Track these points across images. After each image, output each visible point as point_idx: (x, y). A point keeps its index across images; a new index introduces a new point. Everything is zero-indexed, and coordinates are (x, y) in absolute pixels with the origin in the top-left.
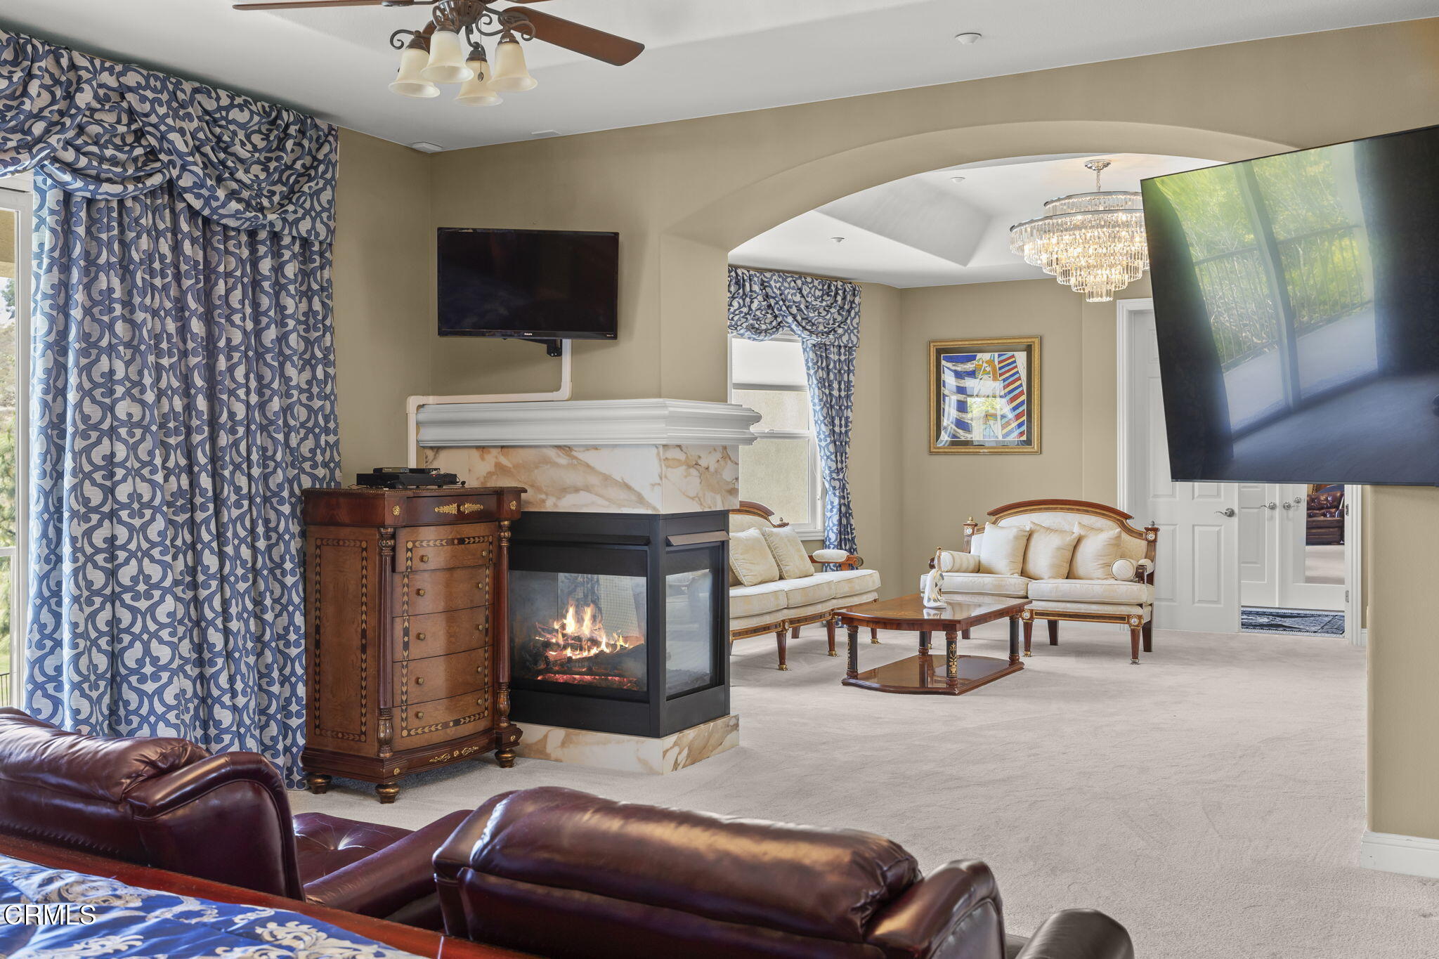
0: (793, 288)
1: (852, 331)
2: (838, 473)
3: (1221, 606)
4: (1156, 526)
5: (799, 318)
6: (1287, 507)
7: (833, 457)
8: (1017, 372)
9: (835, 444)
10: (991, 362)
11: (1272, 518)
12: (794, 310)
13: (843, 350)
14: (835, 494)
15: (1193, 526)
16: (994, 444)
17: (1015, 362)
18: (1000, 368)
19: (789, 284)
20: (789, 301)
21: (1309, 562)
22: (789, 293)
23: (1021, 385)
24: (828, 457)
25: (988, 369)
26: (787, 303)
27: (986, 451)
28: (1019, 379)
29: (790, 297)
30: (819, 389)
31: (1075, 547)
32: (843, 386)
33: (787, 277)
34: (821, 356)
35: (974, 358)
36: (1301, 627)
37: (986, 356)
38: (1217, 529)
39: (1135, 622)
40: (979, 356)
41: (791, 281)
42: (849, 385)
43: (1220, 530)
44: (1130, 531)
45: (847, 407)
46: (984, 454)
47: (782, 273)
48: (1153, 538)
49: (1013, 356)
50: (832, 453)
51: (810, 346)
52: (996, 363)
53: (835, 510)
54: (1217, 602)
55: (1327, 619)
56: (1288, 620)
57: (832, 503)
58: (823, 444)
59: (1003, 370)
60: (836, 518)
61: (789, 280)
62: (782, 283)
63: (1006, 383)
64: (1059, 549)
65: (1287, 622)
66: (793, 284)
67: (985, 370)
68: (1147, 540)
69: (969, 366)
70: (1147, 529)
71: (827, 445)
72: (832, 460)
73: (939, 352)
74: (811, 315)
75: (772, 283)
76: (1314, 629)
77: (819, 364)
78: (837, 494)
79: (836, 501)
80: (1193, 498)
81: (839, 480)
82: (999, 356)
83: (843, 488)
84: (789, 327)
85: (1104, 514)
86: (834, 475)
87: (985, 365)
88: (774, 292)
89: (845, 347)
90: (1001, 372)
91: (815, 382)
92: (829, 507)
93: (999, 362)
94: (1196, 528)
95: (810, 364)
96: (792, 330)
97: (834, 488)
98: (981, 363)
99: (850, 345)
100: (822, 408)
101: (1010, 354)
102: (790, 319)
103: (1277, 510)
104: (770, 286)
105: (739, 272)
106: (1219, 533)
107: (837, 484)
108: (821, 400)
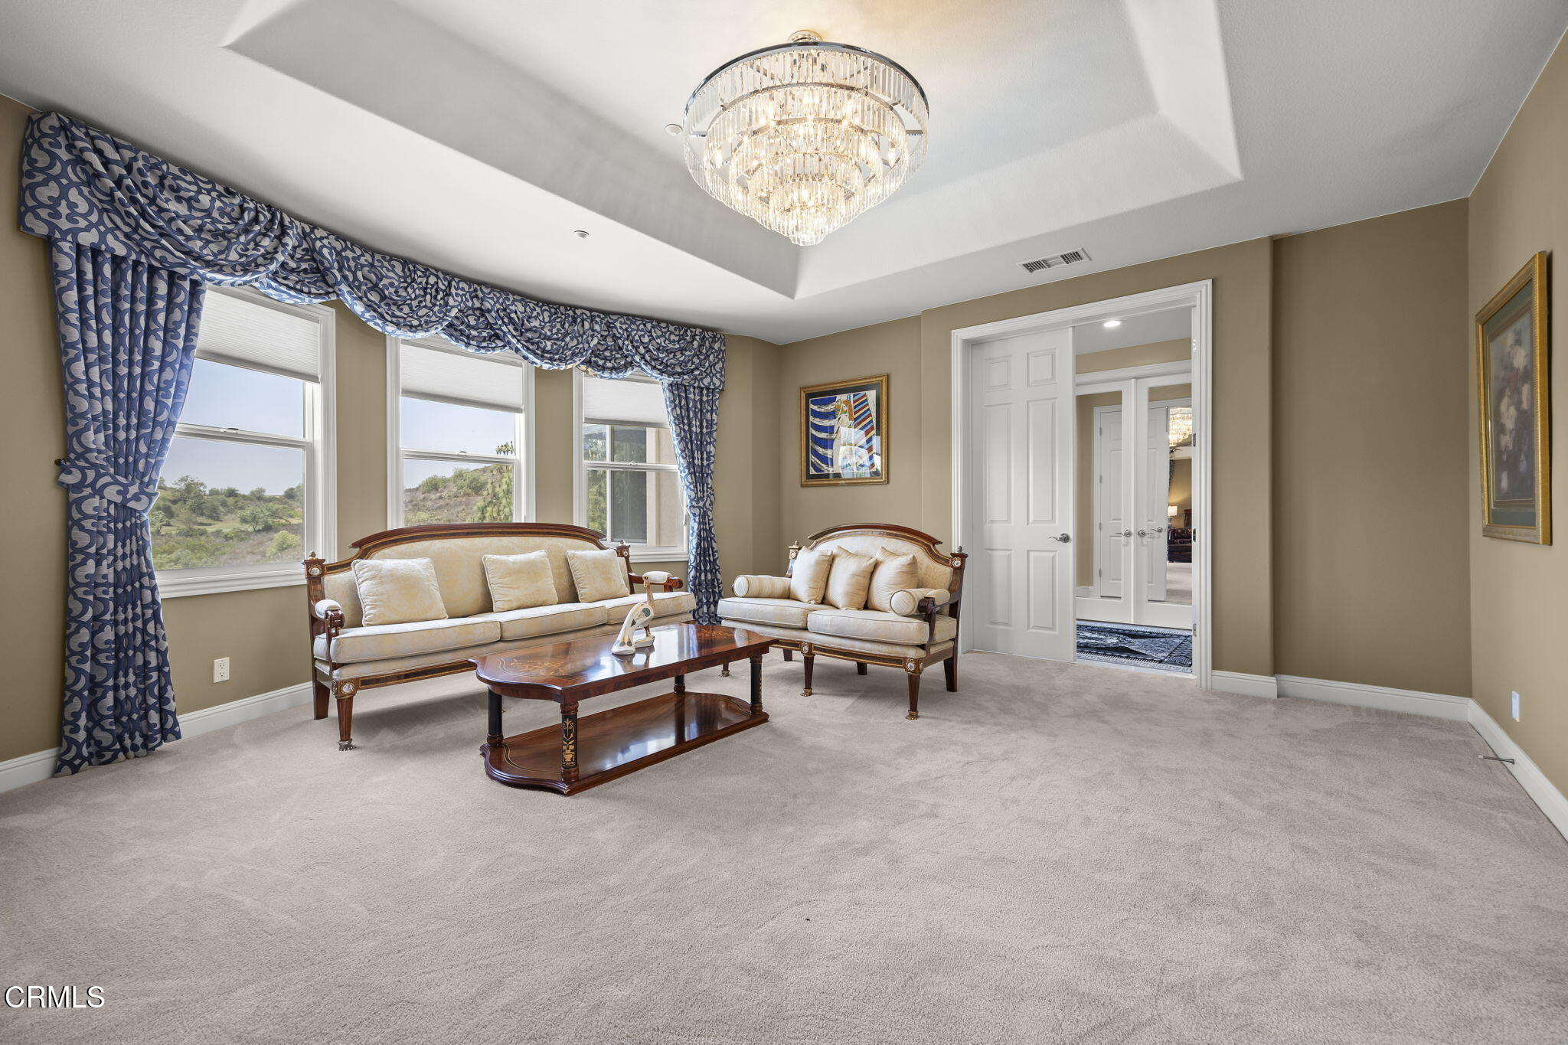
0: (642, 330)
1: (715, 375)
2: (698, 502)
3: (1057, 633)
4: (963, 552)
5: (647, 357)
6: (1142, 534)
7: (692, 487)
8: (869, 409)
9: (695, 476)
10: (847, 402)
11: (1127, 544)
12: (642, 350)
13: (705, 392)
14: (695, 520)
15: (1028, 551)
16: (851, 476)
17: (866, 400)
18: (855, 407)
19: (638, 326)
20: (637, 341)
21: (1169, 576)
22: (636, 334)
23: (871, 421)
24: (688, 487)
25: (845, 409)
26: (635, 344)
27: (843, 482)
28: (870, 415)
29: (637, 338)
30: (676, 424)
31: (872, 573)
32: (705, 424)
33: (637, 320)
34: (679, 396)
35: (834, 400)
36: (1148, 653)
37: (843, 397)
38: (1052, 554)
39: (911, 667)
40: (838, 397)
41: (640, 324)
42: (710, 424)
43: (1055, 555)
44: (936, 557)
45: (710, 443)
46: (842, 485)
47: (632, 317)
48: (959, 565)
49: (865, 395)
50: (691, 484)
51: (667, 385)
52: (852, 402)
53: (695, 534)
54: (1053, 628)
55: (1178, 641)
56: (1136, 641)
57: (693, 528)
58: (683, 475)
59: (857, 408)
60: (695, 542)
61: (638, 323)
62: (630, 326)
63: (857, 422)
64: (854, 575)
65: (1135, 645)
66: (642, 327)
67: (843, 410)
68: (952, 567)
69: (831, 407)
70: (954, 555)
71: (686, 476)
72: (691, 490)
73: (809, 396)
74: (661, 355)
75: (618, 324)
76: (1160, 656)
77: (677, 402)
78: (697, 520)
79: (696, 526)
80: (1028, 524)
81: (699, 508)
82: (854, 396)
83: (704, 515)
84: (640, 366)
85: (912, 539)
86: (694, 503)
87: (843, 405)
88: (619, 333)
89: (708, 389)
90: (855, 410)
91: (672, 419)
92: (691, 532)
93: (854, 402)
94: (1030, 553)
95: (668, 403)
96: (642, 369)
97: (694, 515)
98: (839, 403)
99: (712, 387)
100: (680, 442)
101: (863, 393)
102: (637, 358)
103: (1132, 537)
104: (615, 327)
105: (578, 312)
106: (1053, 558)
107: (697, 511)
108: (678, 435)
